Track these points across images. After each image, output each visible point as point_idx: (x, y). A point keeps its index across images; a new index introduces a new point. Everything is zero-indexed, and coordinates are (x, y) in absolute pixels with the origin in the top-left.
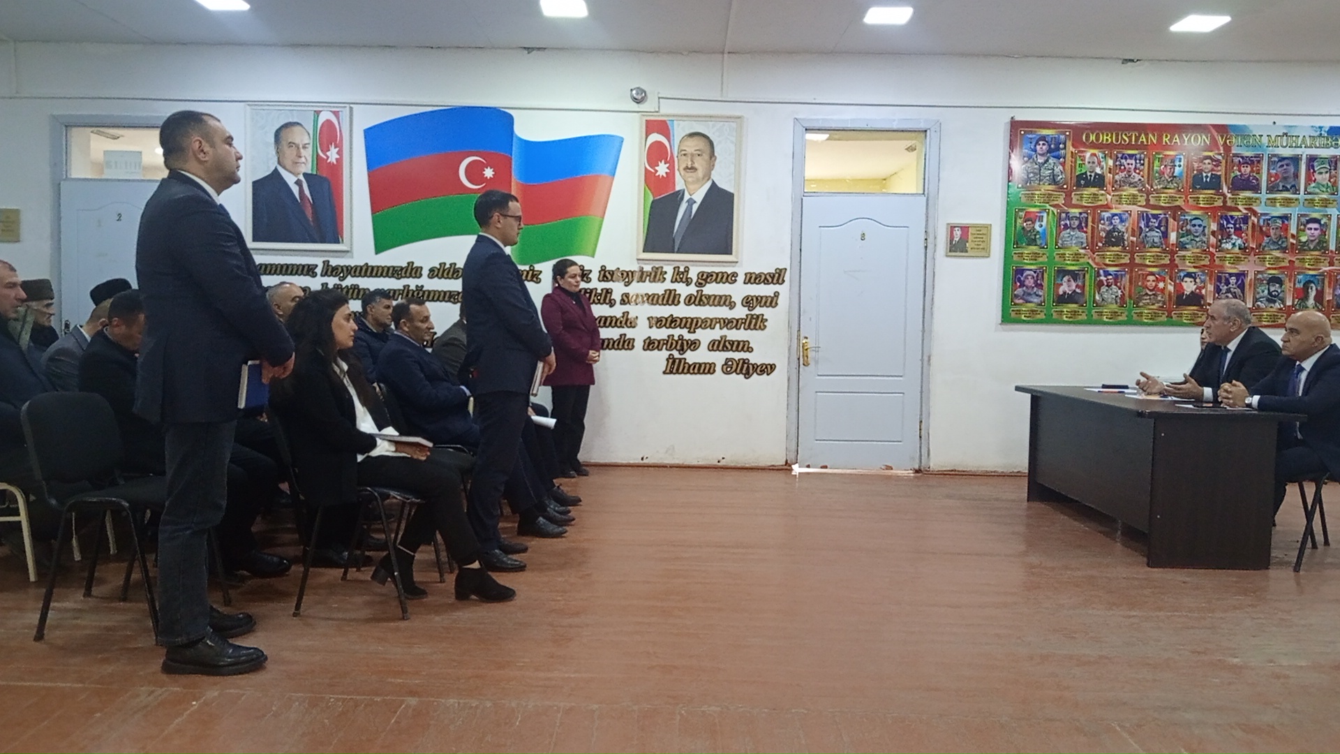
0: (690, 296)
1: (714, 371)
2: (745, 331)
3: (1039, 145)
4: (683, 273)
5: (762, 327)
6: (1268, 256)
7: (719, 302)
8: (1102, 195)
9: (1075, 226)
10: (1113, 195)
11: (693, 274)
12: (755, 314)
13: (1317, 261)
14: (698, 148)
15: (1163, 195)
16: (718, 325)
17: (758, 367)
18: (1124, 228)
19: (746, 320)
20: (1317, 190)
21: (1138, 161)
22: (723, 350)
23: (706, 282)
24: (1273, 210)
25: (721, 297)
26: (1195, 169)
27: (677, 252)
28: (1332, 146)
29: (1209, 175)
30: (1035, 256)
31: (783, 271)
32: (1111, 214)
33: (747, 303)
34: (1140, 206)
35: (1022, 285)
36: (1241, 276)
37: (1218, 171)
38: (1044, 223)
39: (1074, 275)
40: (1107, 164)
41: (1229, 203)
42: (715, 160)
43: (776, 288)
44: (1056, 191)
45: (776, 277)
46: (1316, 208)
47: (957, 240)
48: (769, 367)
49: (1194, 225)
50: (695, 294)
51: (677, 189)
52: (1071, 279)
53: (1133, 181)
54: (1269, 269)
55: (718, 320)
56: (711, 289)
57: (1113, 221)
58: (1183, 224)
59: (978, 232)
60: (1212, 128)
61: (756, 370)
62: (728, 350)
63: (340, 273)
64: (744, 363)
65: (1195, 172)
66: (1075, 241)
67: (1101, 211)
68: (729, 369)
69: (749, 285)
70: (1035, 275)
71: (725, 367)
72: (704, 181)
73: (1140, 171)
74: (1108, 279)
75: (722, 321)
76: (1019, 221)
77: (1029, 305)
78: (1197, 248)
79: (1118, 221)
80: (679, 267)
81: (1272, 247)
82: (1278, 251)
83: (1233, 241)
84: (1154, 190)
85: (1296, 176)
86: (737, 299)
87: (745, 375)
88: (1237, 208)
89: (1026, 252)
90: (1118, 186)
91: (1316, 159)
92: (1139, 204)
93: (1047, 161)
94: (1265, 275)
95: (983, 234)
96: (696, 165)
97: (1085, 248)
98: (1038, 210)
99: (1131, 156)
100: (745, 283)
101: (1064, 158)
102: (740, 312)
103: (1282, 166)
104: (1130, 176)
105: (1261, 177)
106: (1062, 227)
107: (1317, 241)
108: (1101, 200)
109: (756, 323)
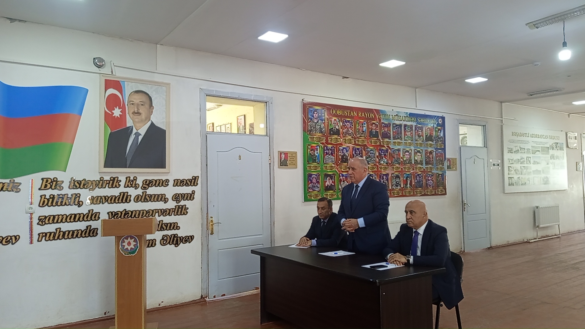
0: (138, 196)
1: (155, 244)
2: (174, 216)
3: (315, 114)
4: (132, 181)
5: (185, 213)
6: (395, 167)
7: (158, 199)
8: (339, 139)
9: (330, 153)
10: (343, 139)
11: (140, 181)
12: (181, 205)
13: (409, 168)
14: (141, 101)
15: (360, 140)
16: (157, 214)
17: (183, 238)
18: (348, 154)
19: (175, 209)
20: (408, 139)
21: (351, 124)
22: (161, 230)
23: (149, 186)
24: (396, 147)
25: (158, 195)
26: (370, 128)
27: (128, 168)
28: (410, 121)
29: (375, 131)
30: (316, 167)
31: (197, 178)
32: (343, 148)
33: (175, 198)
34: (353, 144)
35: (311, 182)
36: (387, 175)
37: (377, 130)
38: (318, 152)
39: (331, 177)
40: (340, 124)
41: (382, 144)
42: (153, 109)
43: (193, 188)
44: (323, 136)
45: (193, 181)
46: (408, 146)
47: (283, 159)
48: (190, 237)
49: (371, 153)
50: (142, 194)
51: (128, 125)
52: (330, 179)
53: (350, 133)
54: (395, 172)
55: (157, 211)
56: (152, 191)
57: (344, 151)
58: (367, 152)
59: (292, 156)
60: (374, 110)
61: (182, 241)
62: (164, 230)
64: (174, 236)
65: (370, 130)
66: (330, 160)
67: (339, 146)
68: (165, 242)
69: (177, 187)
70: (316, 177)
71: (162, 241)
72: (146, 121)
73: (352, 128)
74: (343, 178)
75: (159, 211)
76: (309, 150)
77: (315, 192)
78: (373, 163)
79: (345, 151)
80: (130, 177)
81: (396, 163)
82: (398, 164)
83: (384, 160)
84: (357, 137)
85: (401, 133)
86: (169, 196)
87: (175, 244)
88: (384, 146)
89: (312, 166)
90: (345, 134)
91: (406, 126)
92: (352, 143)
93: (318, 122)
94: (394, 175)
95: (294, 157)
96: (140, 111)
97: (334, 164)
98: (316, 146)
99: (349, 121)
100: (174, 186)
101: (324, 121)
102: (171, 204)
103: (396, 128)
104: (348, 130)
105: (391, 132)
106: (325, 154)
107: (408, 160)
108: (339, 141)
109: (181, 211)
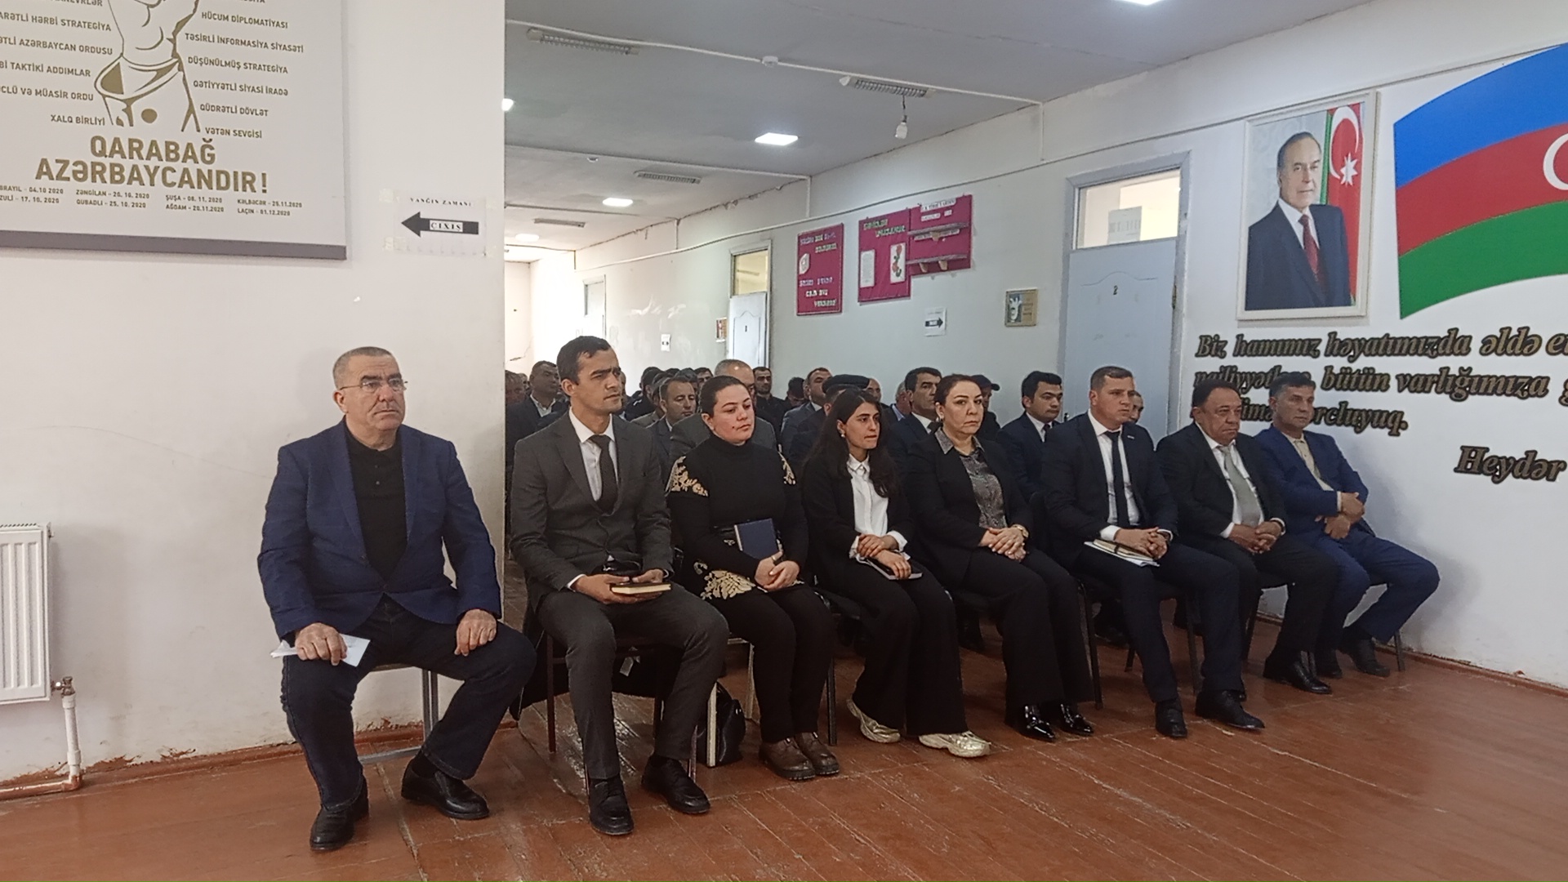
63: (1350, 352)
